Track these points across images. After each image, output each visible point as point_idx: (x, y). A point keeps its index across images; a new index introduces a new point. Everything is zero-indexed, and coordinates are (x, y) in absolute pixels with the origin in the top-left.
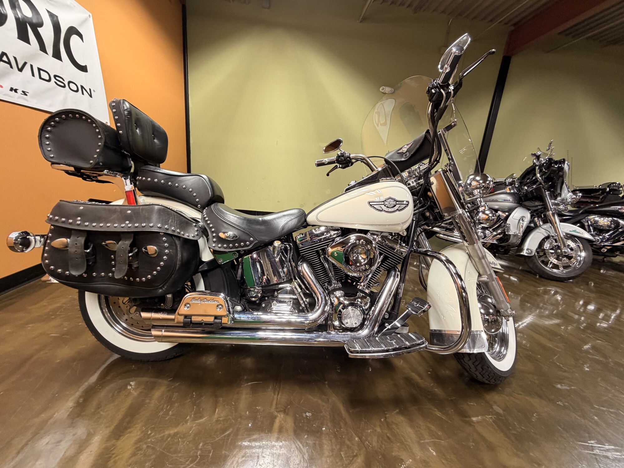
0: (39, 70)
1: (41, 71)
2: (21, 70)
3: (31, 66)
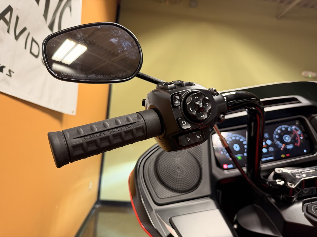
0: (33, 40)
1: (34, 43)
2: (17, 38)
3: (29, 34)
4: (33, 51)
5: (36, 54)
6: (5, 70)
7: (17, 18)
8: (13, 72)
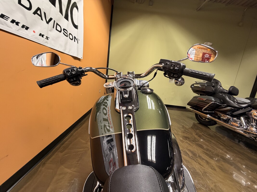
1: (57, 25)
2: (48, 23)
3: (54, 21)
4: (57, 29)
5: (60, 30)
6: (45, 37)
7: (45, 14)
8: (49, 38)
